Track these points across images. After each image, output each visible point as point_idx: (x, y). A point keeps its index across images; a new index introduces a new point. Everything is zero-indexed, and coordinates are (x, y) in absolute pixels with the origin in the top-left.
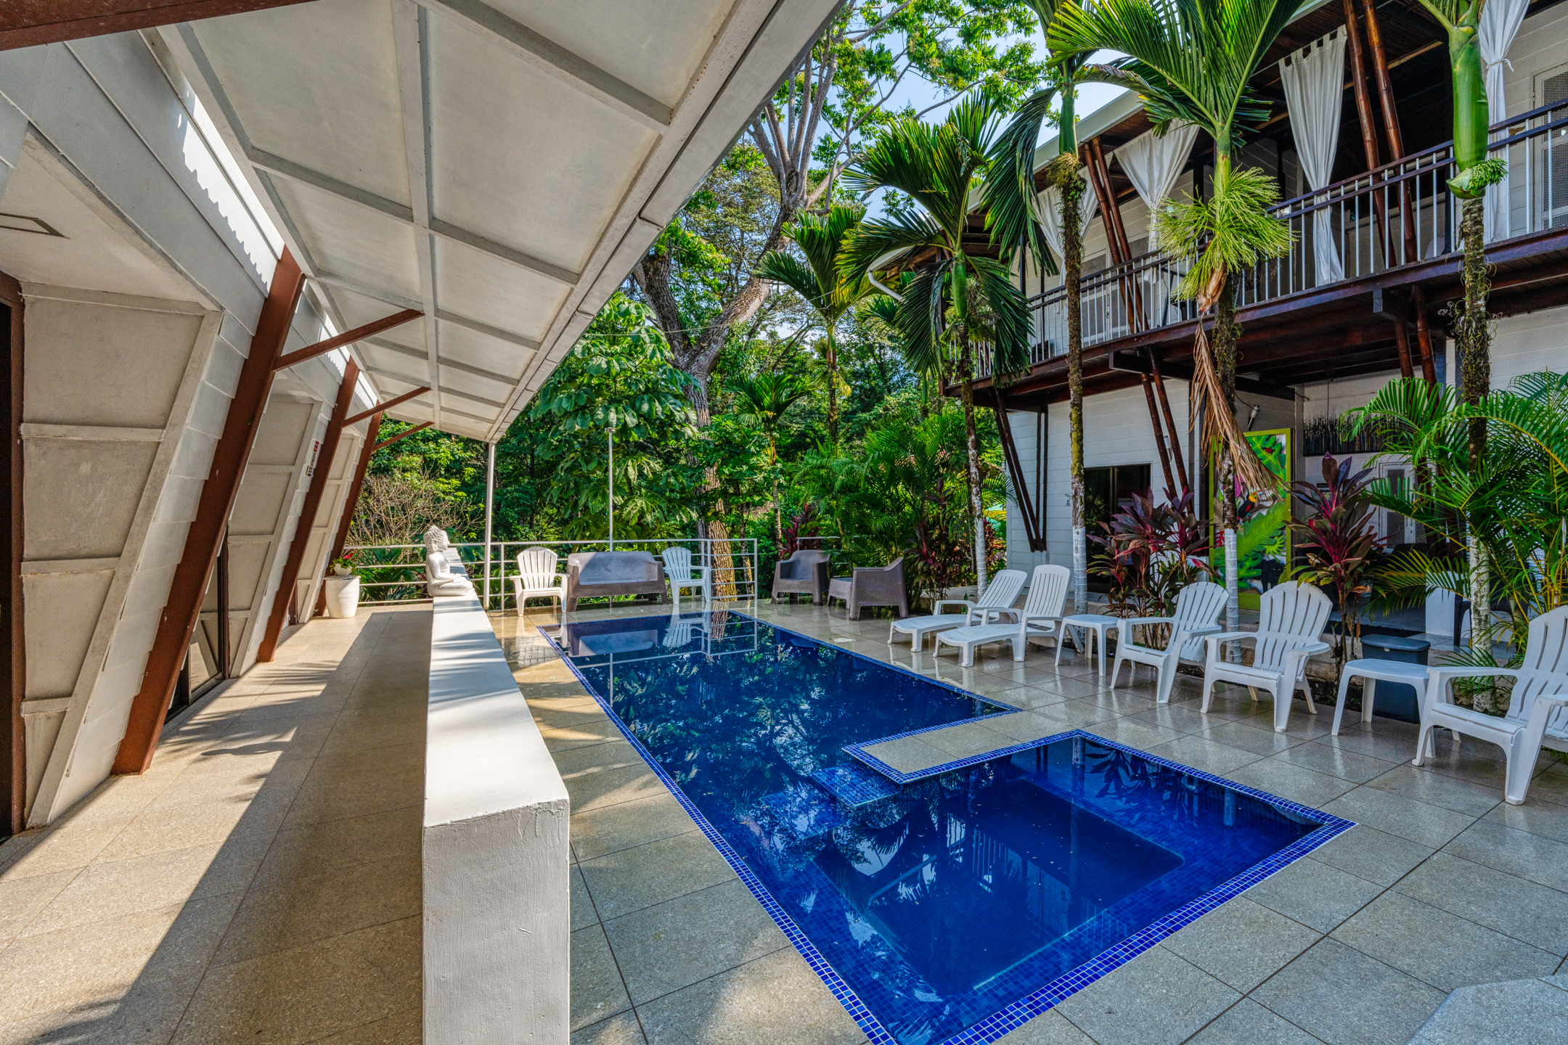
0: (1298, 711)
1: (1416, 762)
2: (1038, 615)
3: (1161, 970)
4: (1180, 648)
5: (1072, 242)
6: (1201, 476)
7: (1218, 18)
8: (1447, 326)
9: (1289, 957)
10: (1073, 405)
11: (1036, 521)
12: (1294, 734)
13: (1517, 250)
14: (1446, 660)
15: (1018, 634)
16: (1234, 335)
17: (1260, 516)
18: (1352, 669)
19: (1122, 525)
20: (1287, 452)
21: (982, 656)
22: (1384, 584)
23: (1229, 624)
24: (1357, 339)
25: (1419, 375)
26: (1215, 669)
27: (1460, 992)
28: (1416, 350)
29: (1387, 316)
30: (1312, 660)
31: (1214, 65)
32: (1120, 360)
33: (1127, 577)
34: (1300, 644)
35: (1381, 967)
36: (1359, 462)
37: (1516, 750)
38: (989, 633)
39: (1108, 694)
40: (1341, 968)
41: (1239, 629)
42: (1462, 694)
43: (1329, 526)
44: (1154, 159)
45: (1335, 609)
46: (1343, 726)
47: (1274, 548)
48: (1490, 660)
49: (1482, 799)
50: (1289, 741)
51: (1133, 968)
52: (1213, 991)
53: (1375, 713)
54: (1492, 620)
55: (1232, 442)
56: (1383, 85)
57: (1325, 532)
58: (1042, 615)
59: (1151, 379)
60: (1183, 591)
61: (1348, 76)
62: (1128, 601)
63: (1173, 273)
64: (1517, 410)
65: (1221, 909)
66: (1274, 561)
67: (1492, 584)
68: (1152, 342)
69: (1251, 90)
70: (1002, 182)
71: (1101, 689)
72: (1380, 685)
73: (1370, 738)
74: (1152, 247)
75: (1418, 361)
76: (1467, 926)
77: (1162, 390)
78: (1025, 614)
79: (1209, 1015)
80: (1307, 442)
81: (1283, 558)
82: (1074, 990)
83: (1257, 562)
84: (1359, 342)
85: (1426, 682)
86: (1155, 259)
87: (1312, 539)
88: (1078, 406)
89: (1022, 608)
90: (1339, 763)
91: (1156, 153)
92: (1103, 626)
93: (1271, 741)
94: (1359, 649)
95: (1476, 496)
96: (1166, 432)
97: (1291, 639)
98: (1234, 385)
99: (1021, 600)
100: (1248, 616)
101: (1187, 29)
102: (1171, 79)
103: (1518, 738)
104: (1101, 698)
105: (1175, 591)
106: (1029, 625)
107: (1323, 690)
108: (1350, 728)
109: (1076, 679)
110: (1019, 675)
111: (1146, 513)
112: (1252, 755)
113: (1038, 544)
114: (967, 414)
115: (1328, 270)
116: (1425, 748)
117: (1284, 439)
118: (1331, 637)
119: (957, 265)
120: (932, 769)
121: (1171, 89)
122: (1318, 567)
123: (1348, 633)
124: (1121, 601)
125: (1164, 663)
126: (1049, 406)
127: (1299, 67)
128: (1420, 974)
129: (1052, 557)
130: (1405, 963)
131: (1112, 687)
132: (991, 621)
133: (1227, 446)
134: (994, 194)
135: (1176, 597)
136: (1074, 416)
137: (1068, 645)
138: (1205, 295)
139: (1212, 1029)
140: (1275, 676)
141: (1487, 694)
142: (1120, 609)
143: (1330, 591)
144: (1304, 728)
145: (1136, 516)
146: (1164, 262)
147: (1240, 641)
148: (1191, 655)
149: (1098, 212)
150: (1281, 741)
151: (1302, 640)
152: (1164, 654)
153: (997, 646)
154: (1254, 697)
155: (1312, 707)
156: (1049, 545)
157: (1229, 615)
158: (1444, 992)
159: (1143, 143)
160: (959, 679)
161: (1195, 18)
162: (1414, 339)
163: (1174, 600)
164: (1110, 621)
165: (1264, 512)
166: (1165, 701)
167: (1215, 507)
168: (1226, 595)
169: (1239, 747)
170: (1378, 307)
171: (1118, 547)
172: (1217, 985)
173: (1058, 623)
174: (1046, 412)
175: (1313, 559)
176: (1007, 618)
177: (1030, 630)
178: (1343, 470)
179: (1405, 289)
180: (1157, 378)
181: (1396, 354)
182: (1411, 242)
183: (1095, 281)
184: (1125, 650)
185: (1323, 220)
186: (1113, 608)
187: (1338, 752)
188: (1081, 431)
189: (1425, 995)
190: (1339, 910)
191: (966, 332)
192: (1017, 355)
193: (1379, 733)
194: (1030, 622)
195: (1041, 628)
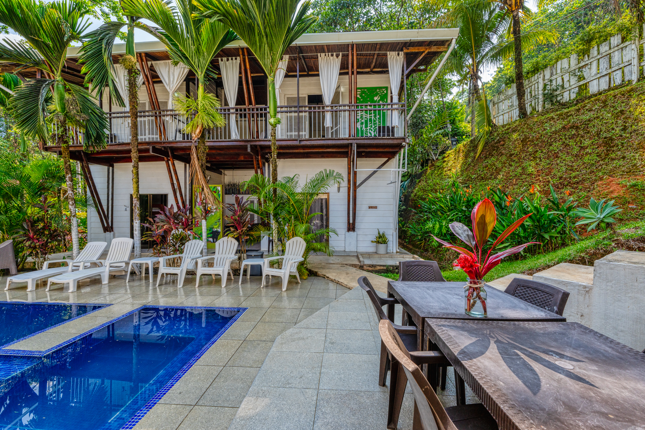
0: (229, 280)
1: (262, 287)
2: (115, 261)
3: (196, 372)
4: (187, 264)
5: (133, 96)
6: (190, 200)
7: (200, 35)
8: (267, 160)
9: (235, 350)
10: (134, 167)
11: (107, 218)
12: (228, 287)
13: (282, 142)
14: (268, 256)
15: (105, 272)
16: (205, 150)
17: (212, 215)
18: (244, 263)
19: (159, 218)
20: (221, 193)
21: (80, 285)
22: (252, 236)
23: (204, 254)
24: (242, 158)
25: (259, 171)
26: (201, 270)
27: (278, 338)
28: (258, 164)
29: (251, 153)
30: (232, 263)
31: (198, 50)
32: (155, 150)
33: (162, 240)
34: (229, 257)
35: (259, 342)
36: (246, 197)
37: (284, 277)
38: (83, 274)
39: (155, 289)
40: (249, 347)
41: (207, 256)
42: (272, 265)
43: (237, 218)
44: (171, 73)
45: (239, 244)
46: (242, 281)
47: (216, 226)
48: (278, 255)
49: (277, 292)
50: (226, 290)
51: (186, 376)
52: (214, 370)
53: (250, 275)
54: (278, 243)
55: (205, 189)
56: (250, 82)
57: (236, 220)
58: (117, 261)
59: (168, 160)
60: (186, 244)
61: (240, 73)
62: (162, 250)
63: (179, 120)
64: (283, 186)
65: (213, 346)
66: (216, 231)
67: (278, 233)
68: (169, 145)
69: (211, 65)
70: (92, 55)
71: (151, 288)
72: (252, 266)
73: (249, 283)
74: (170, 107)
75: (259, 168)
76: (277, 324)
77: (173, 165)
78: (107, 263)
79: (214, 377)
80: (226, 190)
81: (220, 230)
82: (165, 394)
83: (211, 231)
84: (243, 159)
85: (264, 263)
86: (171, 113)
87: (232, 223)
88: (136, 167)
89: (105, 259)
90: (241, 292)
91: (171, 71)
92: (152, 262)
93: (221, 291)
94: (245, 257)
95: (275, 209)
96: (175, 182)
97: (226, 256)
98: (205, 169)
99: (104, 255)
100: (211, 251)
101: (188, 33)
102: (181, 48)
103: (285, 273)
104: (151, 292)
105: (183, 244)
106: (111, 267)
107: (236, 272)
108: (244, 282)
109: (138, 286)
110: (105, 290)
111: (171, 214)
112: (216, 297)
113: (108, 228)
114: (66, 163)
115: (235, 135)
116: (264, 282)
117: (220, 188)
118: (238, 255)
119: (58, 84)
120: (64, 343)
121: (180, 51)
122: (234, 231)
123: (242, 253)
124: (159, 250)
125: (181, 271)
126: (115, 164)
127: (225, 63)
128: (268, 340)
129: (116, 235)
130: (264, 339)
131: (157, 285)
132: (85, 267)
133: (203, 189)
134: (88, 58)
135: (183, 246)
136: (134, 171)
137: (133, 273)
138: (195, 134)
139: (216, 380)
140: (222, 269)
141: (277, 264)
142: (159, 254)
143: (237, 239)
144: (230, 285)
145: (166, 215)
146: (175, 115)
147: (208, 260)
148: (191, 267)
149: (144, 83)
150: (224, 290)
151: (229, 256)
152: (180, 268)
153: (89, 280)
154: (214, 278)
155: (233, 278)
156: (114, 229)
157: (204, 251)
158: (273, 341)
159: (165, 64)
160: (68, 299)
161: (191, 30)
162: (258, 161)
163: (182, 248)
164: (155, 259)
165: (213, 214)
166: (181, 286)
167: (195, 212)
168: (203, 244)
169: (211, 295)
170: (249, 150)
171: (157, 228)
172: (215, 368)
173: (127, 264)
174: (113, 167)
175: (232, 229)
176: (94, 265)
177: (111, 269)
178: (241, 200)
179: (256, 146)
180: (171, 160)
181: (253, 165)
182: (258, 132)
183: (142, 114)
184: (163, 270)
185: (233, 118)
186: (155, 254)
187: (240, 289)
188: (138, 178)
189: (269, 344)
190: (247, 332)
191: (65, 121)
192: (99, 138)
193: (251, 281)
194: (111, 265)
195: (116, 267)
